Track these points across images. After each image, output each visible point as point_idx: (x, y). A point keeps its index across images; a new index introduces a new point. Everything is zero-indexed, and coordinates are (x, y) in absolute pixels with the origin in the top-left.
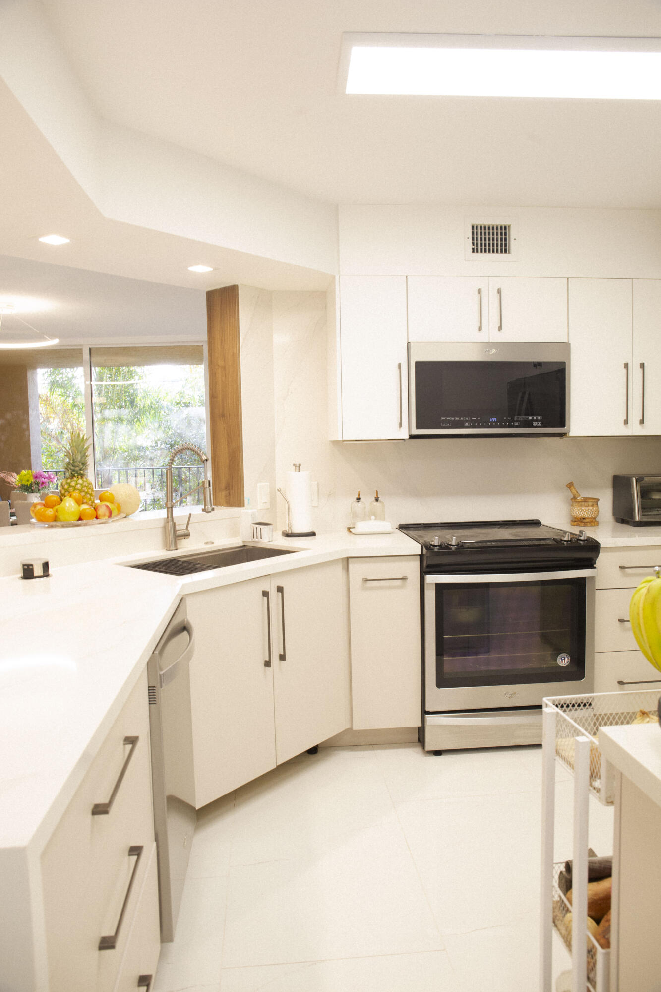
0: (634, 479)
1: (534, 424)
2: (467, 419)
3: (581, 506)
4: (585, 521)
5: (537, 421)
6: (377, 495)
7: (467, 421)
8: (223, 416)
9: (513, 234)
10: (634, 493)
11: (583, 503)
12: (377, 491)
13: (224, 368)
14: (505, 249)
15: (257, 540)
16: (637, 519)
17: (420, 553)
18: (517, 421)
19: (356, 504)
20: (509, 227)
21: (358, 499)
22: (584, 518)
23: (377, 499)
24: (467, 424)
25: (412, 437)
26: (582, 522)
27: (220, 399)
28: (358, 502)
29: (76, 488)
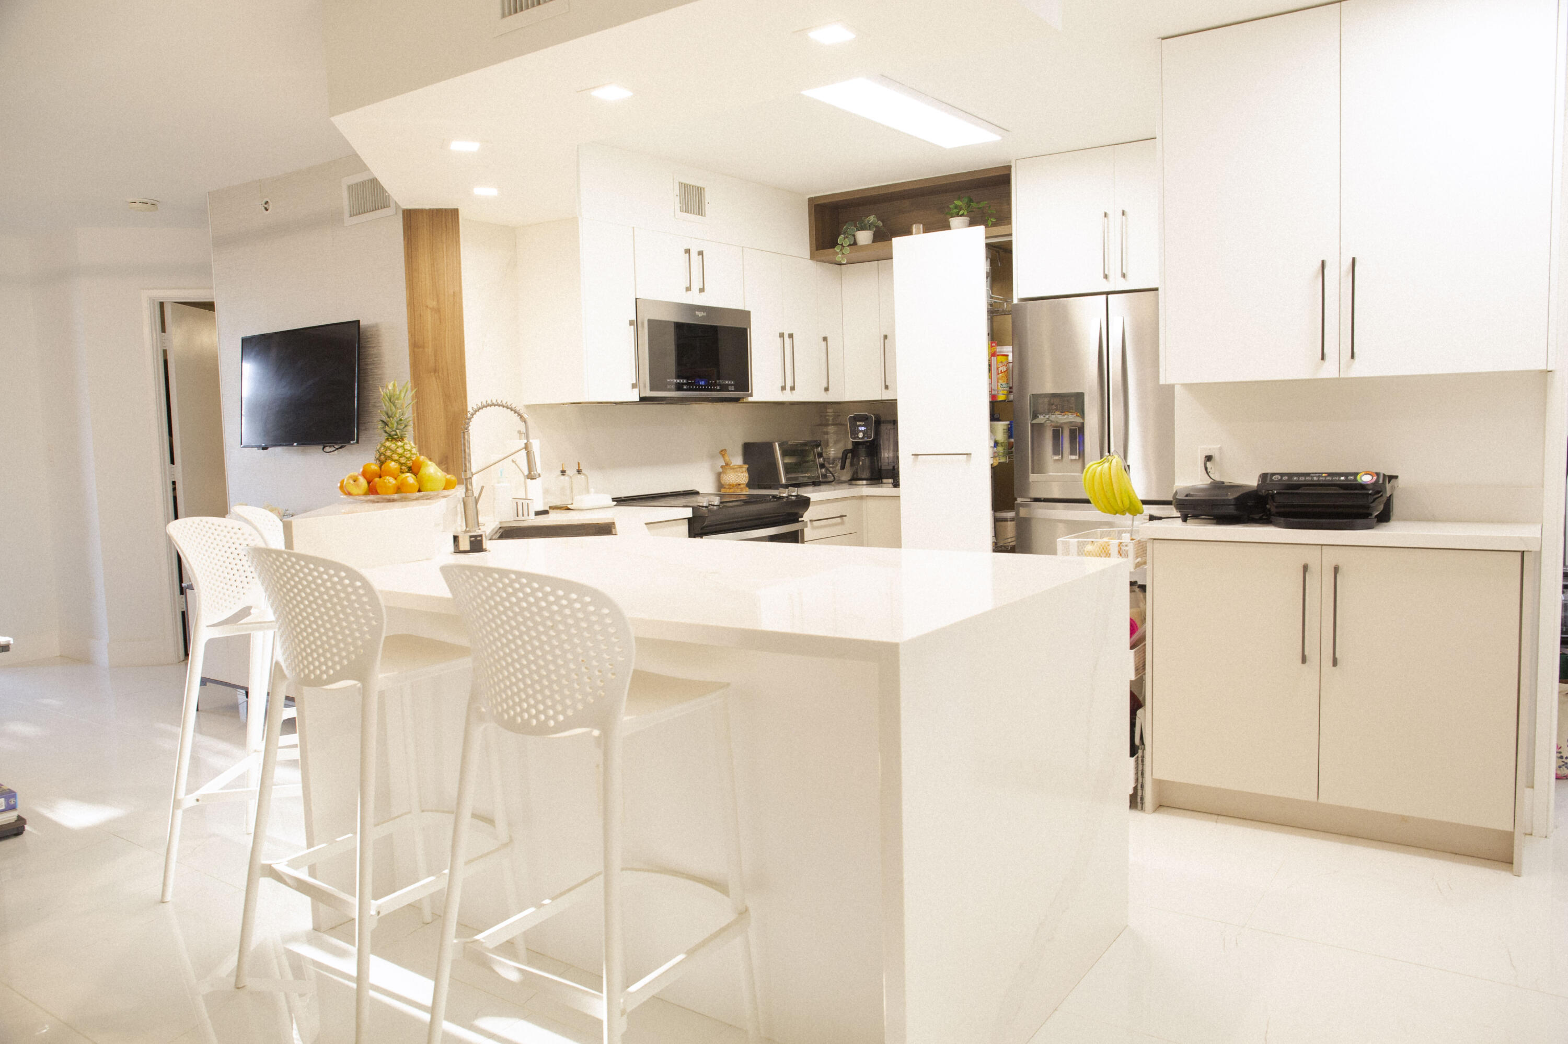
0: (777, 444)
1: (730, 388)
2: (685, 381)
3: (737, 472)
4: (740, 487)
5: (731, 385)
6: (579, 467)
7: (685, 384)
8: (435, 371)
9: (708, 197)
10: (778, 458)
11: (738, 469)
12: (579, 463)
13: (438, 311)
14: (700, 212)
15: (523, 518)
16: (784, 481)
17: (691, 516)
18: (719, 385)
19: (562, 477)
20: (704, 189)
21: (563, 472)
22: (739, 485)
23: (579, 471)
24: (685, 387)
25: (643, 399)
26: (738, 488)
27: (429, 350)
28: (563, 475)
29: (412, 452)
